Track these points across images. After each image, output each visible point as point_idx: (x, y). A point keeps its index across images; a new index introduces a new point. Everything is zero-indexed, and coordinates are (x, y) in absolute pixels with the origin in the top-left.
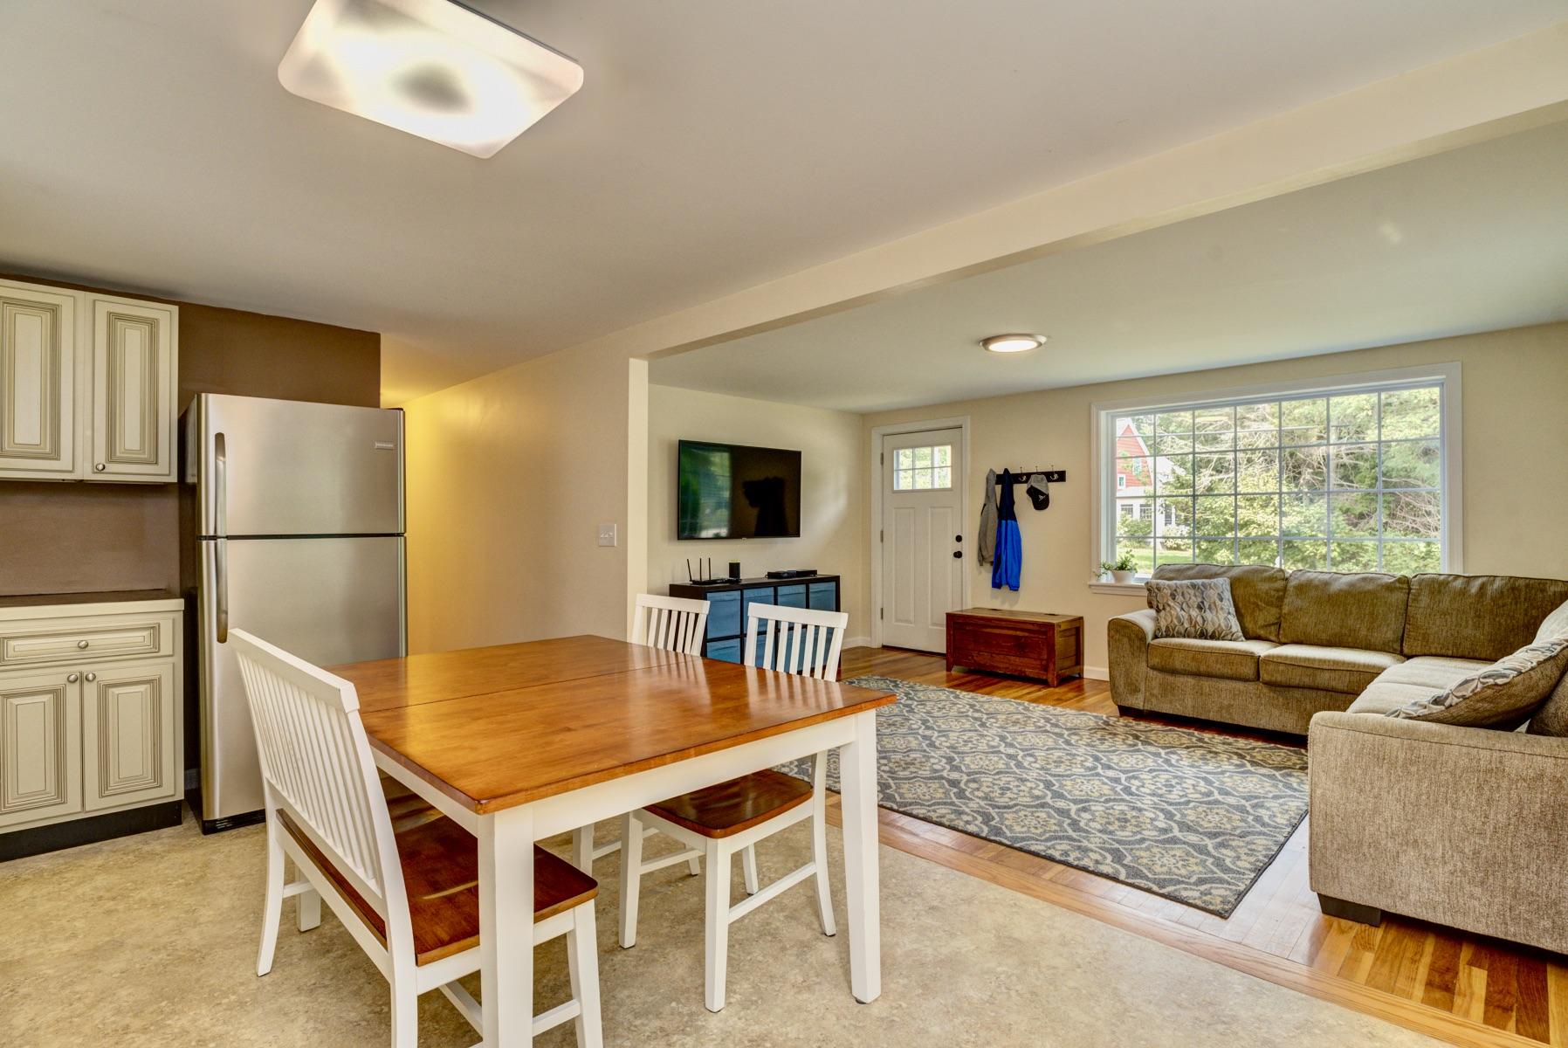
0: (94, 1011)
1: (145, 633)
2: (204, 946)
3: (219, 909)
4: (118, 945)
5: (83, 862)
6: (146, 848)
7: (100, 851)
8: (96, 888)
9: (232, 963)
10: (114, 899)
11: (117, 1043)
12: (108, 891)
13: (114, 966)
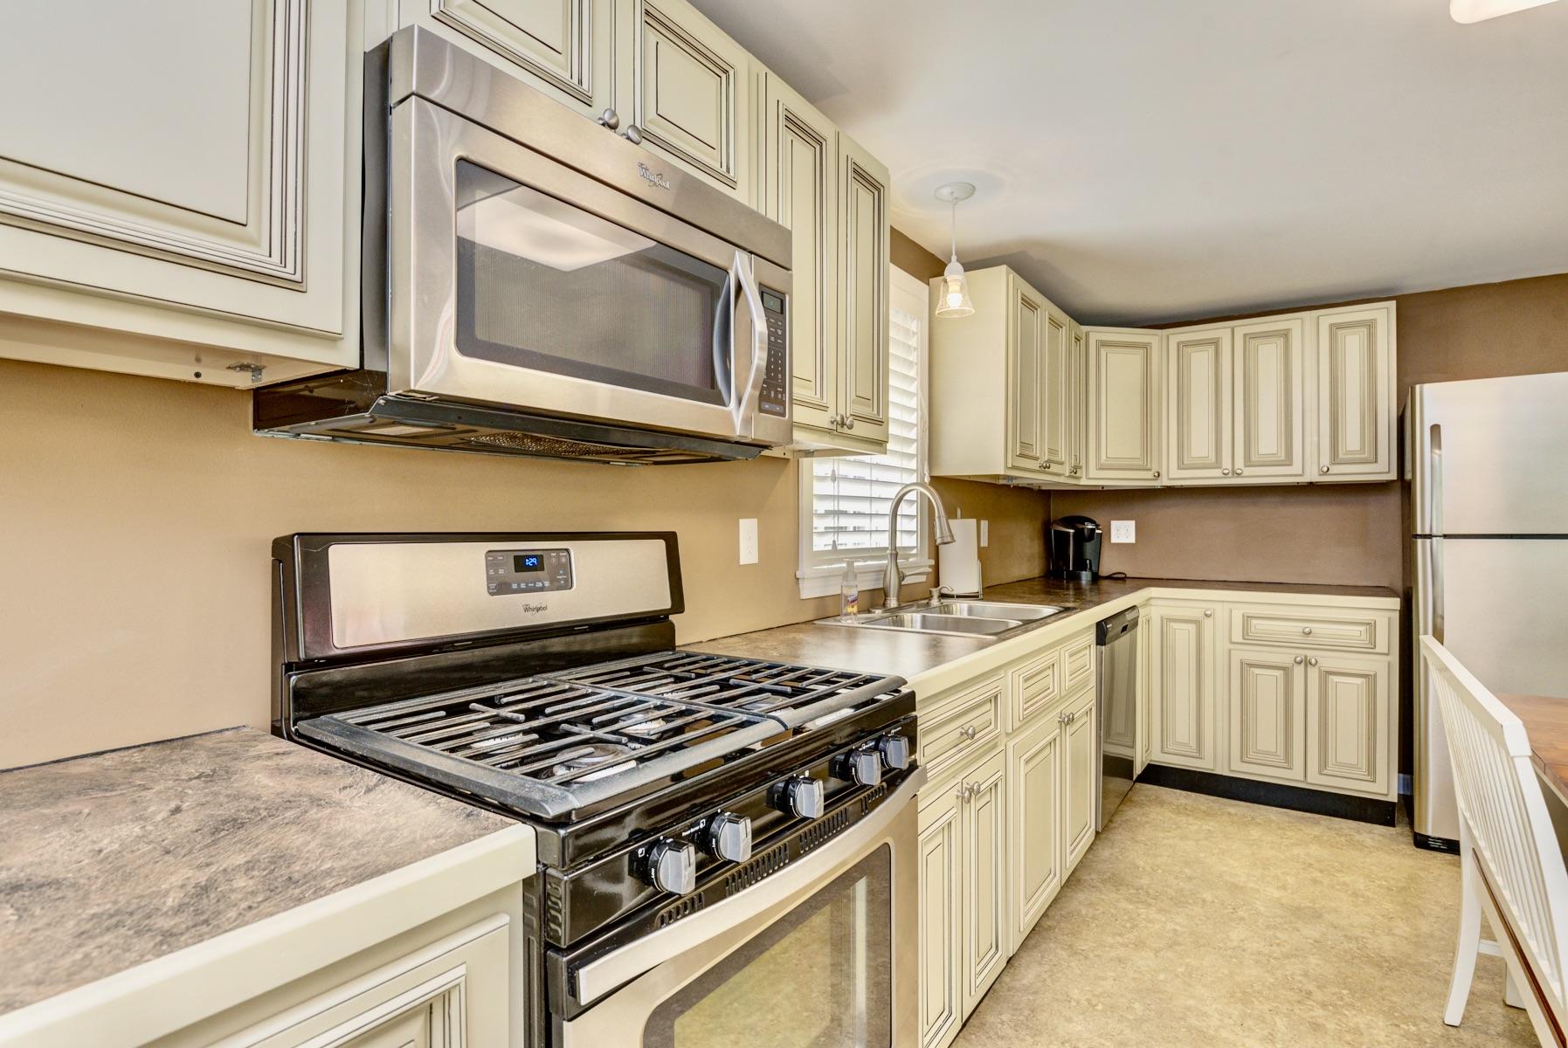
0: (1286, 962)
1: (1362, 628)
2: (1394, 959)
3: (1416, 930)
4: (1317, 916)
5: (1303, 827)
6: (1357, 837)
7: (1317, 823)
8: (1308, 855)
9: (1419, 992)
10: (1321, 871)
11: (1299, 1002)
12: (1318, 862)
13: (1311, 931)
